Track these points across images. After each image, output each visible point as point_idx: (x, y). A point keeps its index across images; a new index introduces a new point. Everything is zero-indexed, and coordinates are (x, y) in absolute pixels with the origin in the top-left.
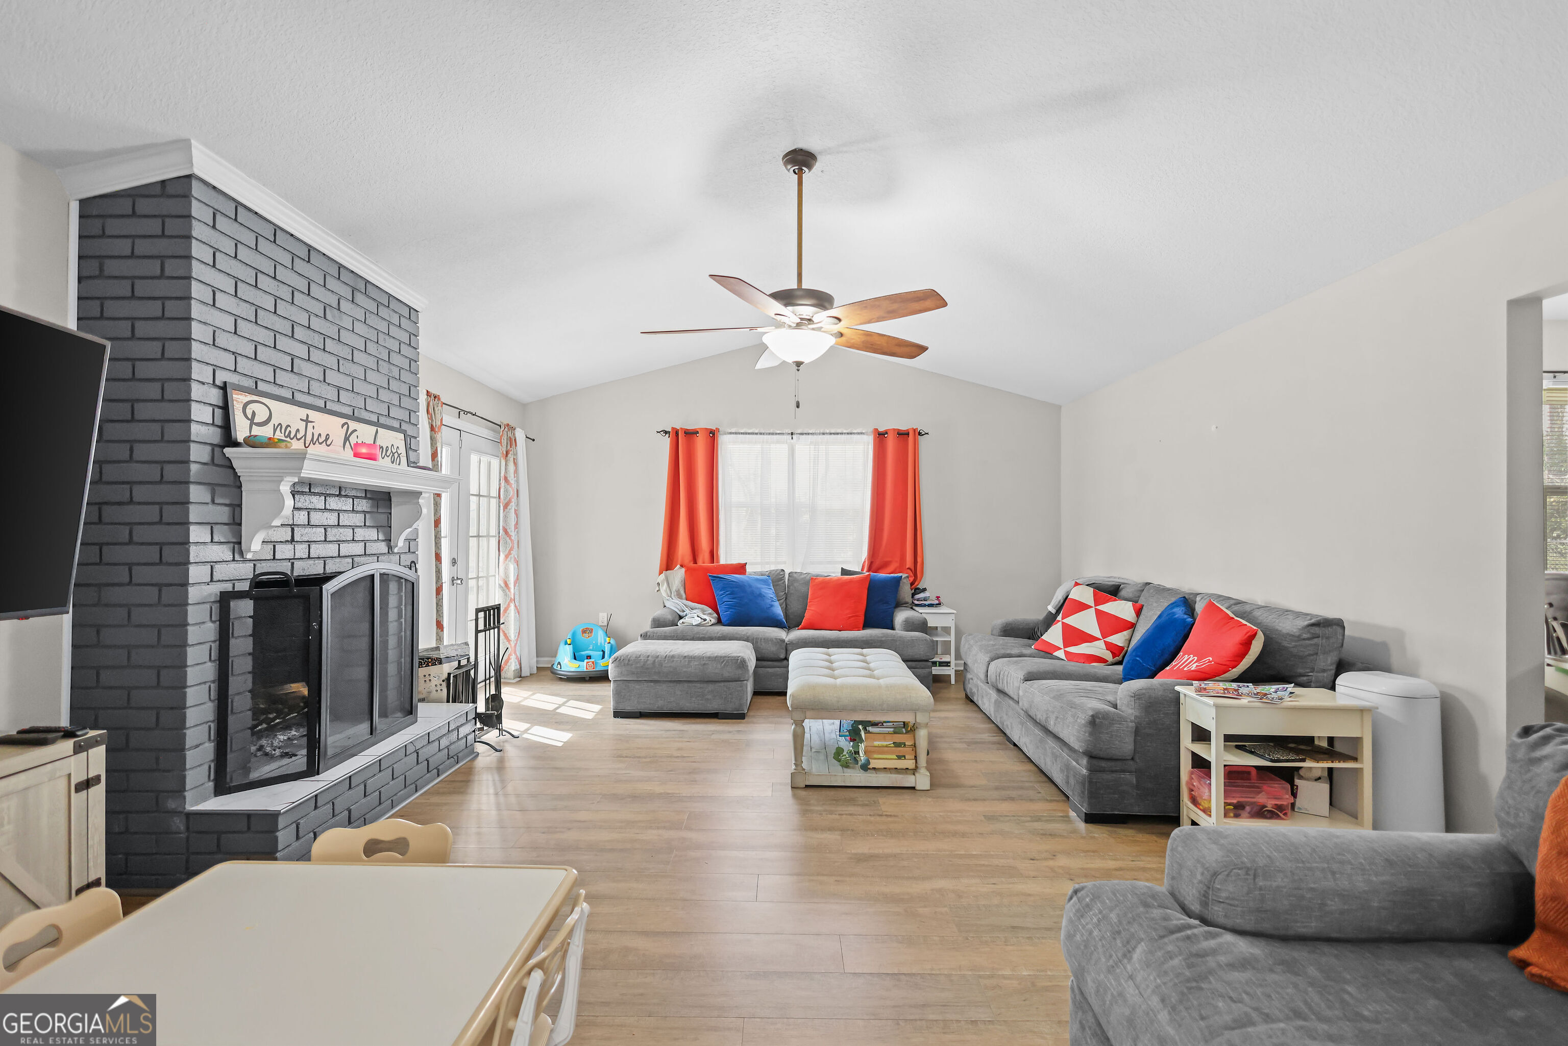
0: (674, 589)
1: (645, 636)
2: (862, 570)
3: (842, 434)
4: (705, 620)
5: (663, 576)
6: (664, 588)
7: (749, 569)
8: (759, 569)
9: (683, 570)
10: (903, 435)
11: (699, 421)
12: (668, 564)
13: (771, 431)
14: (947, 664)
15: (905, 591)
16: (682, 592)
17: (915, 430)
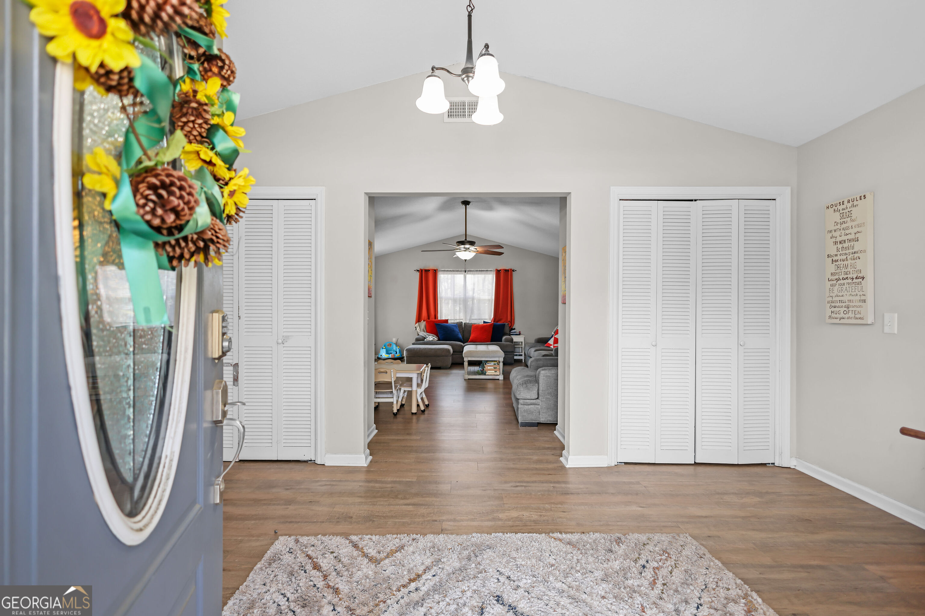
0: (422, 328)
1: (413, 344)
2: (492, 322)
3: (484, 271)
4: (434, 339)
5: (417, 324)
6: (418, 328)
7: (449, 322)
8: (453, 321)
9: (425, 322)
10: (506, 271)
11: (430, 266)
12: (419, 320)
13: (457, 270)
14: (521, 355)
15: (507, 329)
16: (425, 330)
17: (511, 269)
